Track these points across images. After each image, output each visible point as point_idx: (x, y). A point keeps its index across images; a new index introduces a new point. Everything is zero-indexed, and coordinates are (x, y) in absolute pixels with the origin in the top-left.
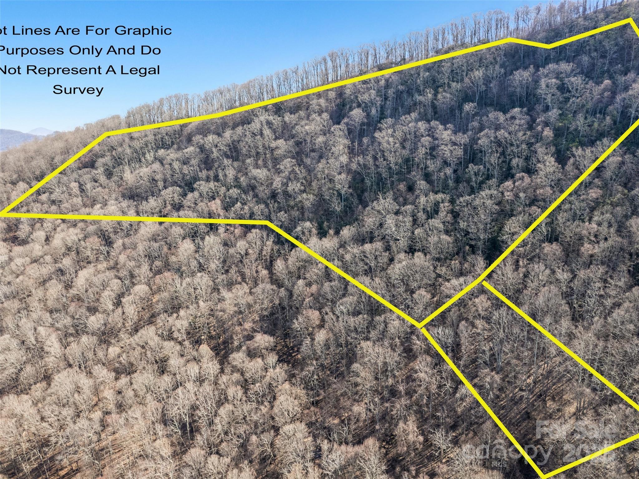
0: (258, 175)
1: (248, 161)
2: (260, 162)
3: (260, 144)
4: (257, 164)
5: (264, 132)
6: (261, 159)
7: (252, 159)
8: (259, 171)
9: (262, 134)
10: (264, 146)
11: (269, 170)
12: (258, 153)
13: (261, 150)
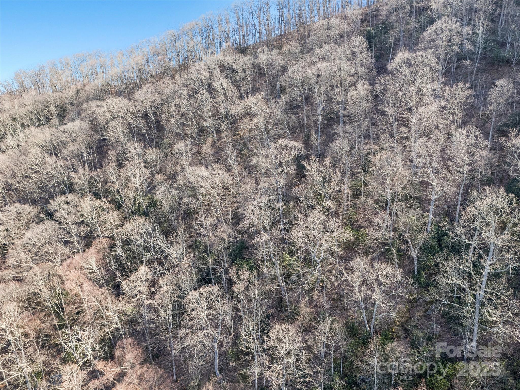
0: (201, 182)
1: (180, 146)
2: (207, 149)
3: (207, 111)
4: (199, 153)
5: (216, 84)
6: (210, 140)
7: (189, 141)
8: (202, 171)
9: (211, 89)
10: (215, 114)
11: (229, 170)
12: (201, 130)
13: (209, 123)
